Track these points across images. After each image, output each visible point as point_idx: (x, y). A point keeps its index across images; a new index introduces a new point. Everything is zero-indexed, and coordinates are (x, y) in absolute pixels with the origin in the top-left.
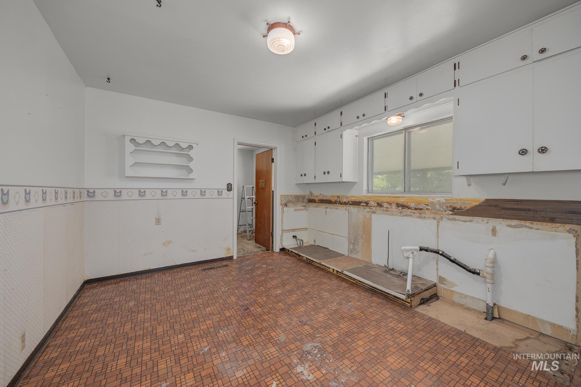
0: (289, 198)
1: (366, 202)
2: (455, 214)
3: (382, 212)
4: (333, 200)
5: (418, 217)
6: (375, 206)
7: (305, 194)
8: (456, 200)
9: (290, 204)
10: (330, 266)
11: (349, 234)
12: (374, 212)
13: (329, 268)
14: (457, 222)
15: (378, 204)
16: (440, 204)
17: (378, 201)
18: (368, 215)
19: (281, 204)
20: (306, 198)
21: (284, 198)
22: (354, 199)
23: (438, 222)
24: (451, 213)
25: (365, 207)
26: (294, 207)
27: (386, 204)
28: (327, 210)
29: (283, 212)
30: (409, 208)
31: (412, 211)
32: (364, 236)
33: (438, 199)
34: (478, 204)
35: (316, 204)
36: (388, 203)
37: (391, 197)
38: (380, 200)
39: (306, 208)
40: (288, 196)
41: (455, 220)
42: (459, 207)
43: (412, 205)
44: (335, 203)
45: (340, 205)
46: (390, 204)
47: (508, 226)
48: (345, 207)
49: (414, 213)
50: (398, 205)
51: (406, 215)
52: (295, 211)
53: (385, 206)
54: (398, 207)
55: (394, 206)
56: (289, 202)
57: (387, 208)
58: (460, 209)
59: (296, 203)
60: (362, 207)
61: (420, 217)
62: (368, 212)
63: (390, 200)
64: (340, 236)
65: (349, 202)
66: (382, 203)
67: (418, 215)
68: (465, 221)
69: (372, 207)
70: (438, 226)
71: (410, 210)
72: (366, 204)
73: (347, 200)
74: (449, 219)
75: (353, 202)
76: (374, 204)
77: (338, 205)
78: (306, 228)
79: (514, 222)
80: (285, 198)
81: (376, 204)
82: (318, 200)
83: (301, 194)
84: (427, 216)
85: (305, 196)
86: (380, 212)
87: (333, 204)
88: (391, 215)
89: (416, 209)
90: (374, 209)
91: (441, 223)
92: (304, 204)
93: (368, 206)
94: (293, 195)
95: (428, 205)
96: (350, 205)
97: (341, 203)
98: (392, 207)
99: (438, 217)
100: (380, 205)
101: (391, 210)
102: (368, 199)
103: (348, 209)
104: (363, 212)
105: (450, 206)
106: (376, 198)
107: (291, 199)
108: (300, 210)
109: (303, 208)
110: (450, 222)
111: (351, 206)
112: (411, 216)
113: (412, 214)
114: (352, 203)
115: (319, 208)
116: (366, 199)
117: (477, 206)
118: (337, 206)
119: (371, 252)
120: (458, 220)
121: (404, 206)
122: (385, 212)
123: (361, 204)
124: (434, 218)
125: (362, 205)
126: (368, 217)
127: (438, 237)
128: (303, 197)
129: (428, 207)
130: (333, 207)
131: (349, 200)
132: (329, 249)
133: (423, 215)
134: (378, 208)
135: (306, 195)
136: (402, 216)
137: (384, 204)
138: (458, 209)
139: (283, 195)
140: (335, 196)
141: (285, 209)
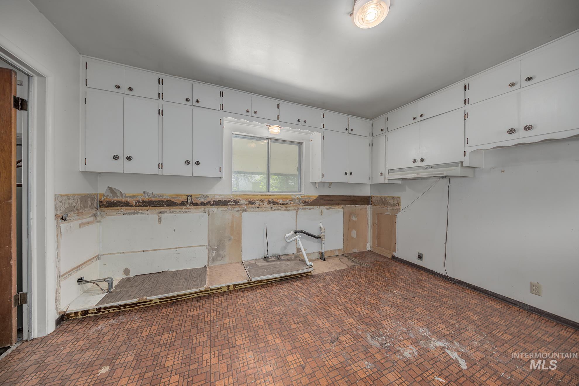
0: (70, 201)
1: (235, 201)
2: (306, 205)
3: (254, 209)
4: (179, 201)
5: (285, 210)
6: (246, 205)
7: (94, 192)
8: (306, 196)
9: (72, 213)
10: (219, 286)
11: (209, 240)
12: (245, 211)
13: (221, 288)
14: (306, 210)
15: (250, 202)
16: (298, 199)
17: (250, 199)
18: (237, 215)
19: (56, 217)
20: (96, 200)
21: (61, 202)
22: (217, 198)
23: (297, 212)
24: (304, 205)
25: (233, 206)
26: (79, 219)
27: (258, 202)
28: (163, 215)
29: (59, 233)
30: (278, 203)
31: (280, 206)
32: (232, 237)
33: (298, 196)
34: (315, 198)
35: (132, 210)
36: (260, 200)
37: (264, 195)
38: (252, 198)
39: (96, 219)
40: (68, 196)
41: (305, 209)
42: (307, 201)
43: (281, 201)
44: (183, 204)
45: (193, 207)
46: (263, 201)
47: (327, 209)
48: (202, 208)
49: (282, 207)
50: (269, 202)
51: (276, 209)
52: (80, 227)
53: (257, 204)
54: (270, 203)
55: (266, 203)
56: (71, 209)
57: (259, 205)
58: (308, 202)
59: (81, 211)
60: (230, 207)
61: (286, 210)
62: (238, 211)
63: (263, 198)
64: (193, 247)
65: (210, 201)
66: (254, 201)
67: (284, 208)
68: (310, 209)
69: (243, 206)
70: (297, 214)
71: (279, 205)
72: (235, 203)
73: (205, 199)
74: (303, 209)
75: (216, 201)
76: (246, 203)
77: (190, 207)
78: (98, 256)
79: (328, 207)
80: (63, 201)
81: (248, 202)
82: (136, 203)
83: (89, 193)
84: (290, 208)
85: (95, 196)
86: (252, 210)
87: (177, 207)
88: (263, 211)
89: (283, 204)
90: (245, 207)
91: (299, 212)
92: (94, 212)
93: (238, 205)
94: (78, 195)
95: (291, 201)
96: (211, 205)
97: (193, 204)
98: (264, 204)
99: (297, 208)
100: (252, 203)
101: (263, 206)
102: (238, 198)
103: (209, 211)
104: (231, 212)
105: (304, 201)
106: (248, 196)
107: (74, 204)
108: (88, 223)
109: (92, 219)
110: (303, 210)
111: (213, 206)
112: (280, 209)
113: (280, 208)
114: (214, 203)
115: (139, 216)
116: (235, 198)
117: (315, 199)
118: (188, 208)
119: (242, 251)
120: (307, 209)
121: (274, 203)
122: (258, 209)
123: (228, 204)
124: (295, 209)
125: (230, 205)
126: (237, 216)
127: (297, 222)
128: (93, 198)
129: (291, 202)
130: (178, 210)
131: (210, 200)
132: (169, 271)
133: (288, 208)
134: (250, 206)
135: (97, 195)
136: (273, 211)
137: (257, 201)
138: (307, 202)
139: (60, 195)
140: (182, 195)
141: (64, 225)
